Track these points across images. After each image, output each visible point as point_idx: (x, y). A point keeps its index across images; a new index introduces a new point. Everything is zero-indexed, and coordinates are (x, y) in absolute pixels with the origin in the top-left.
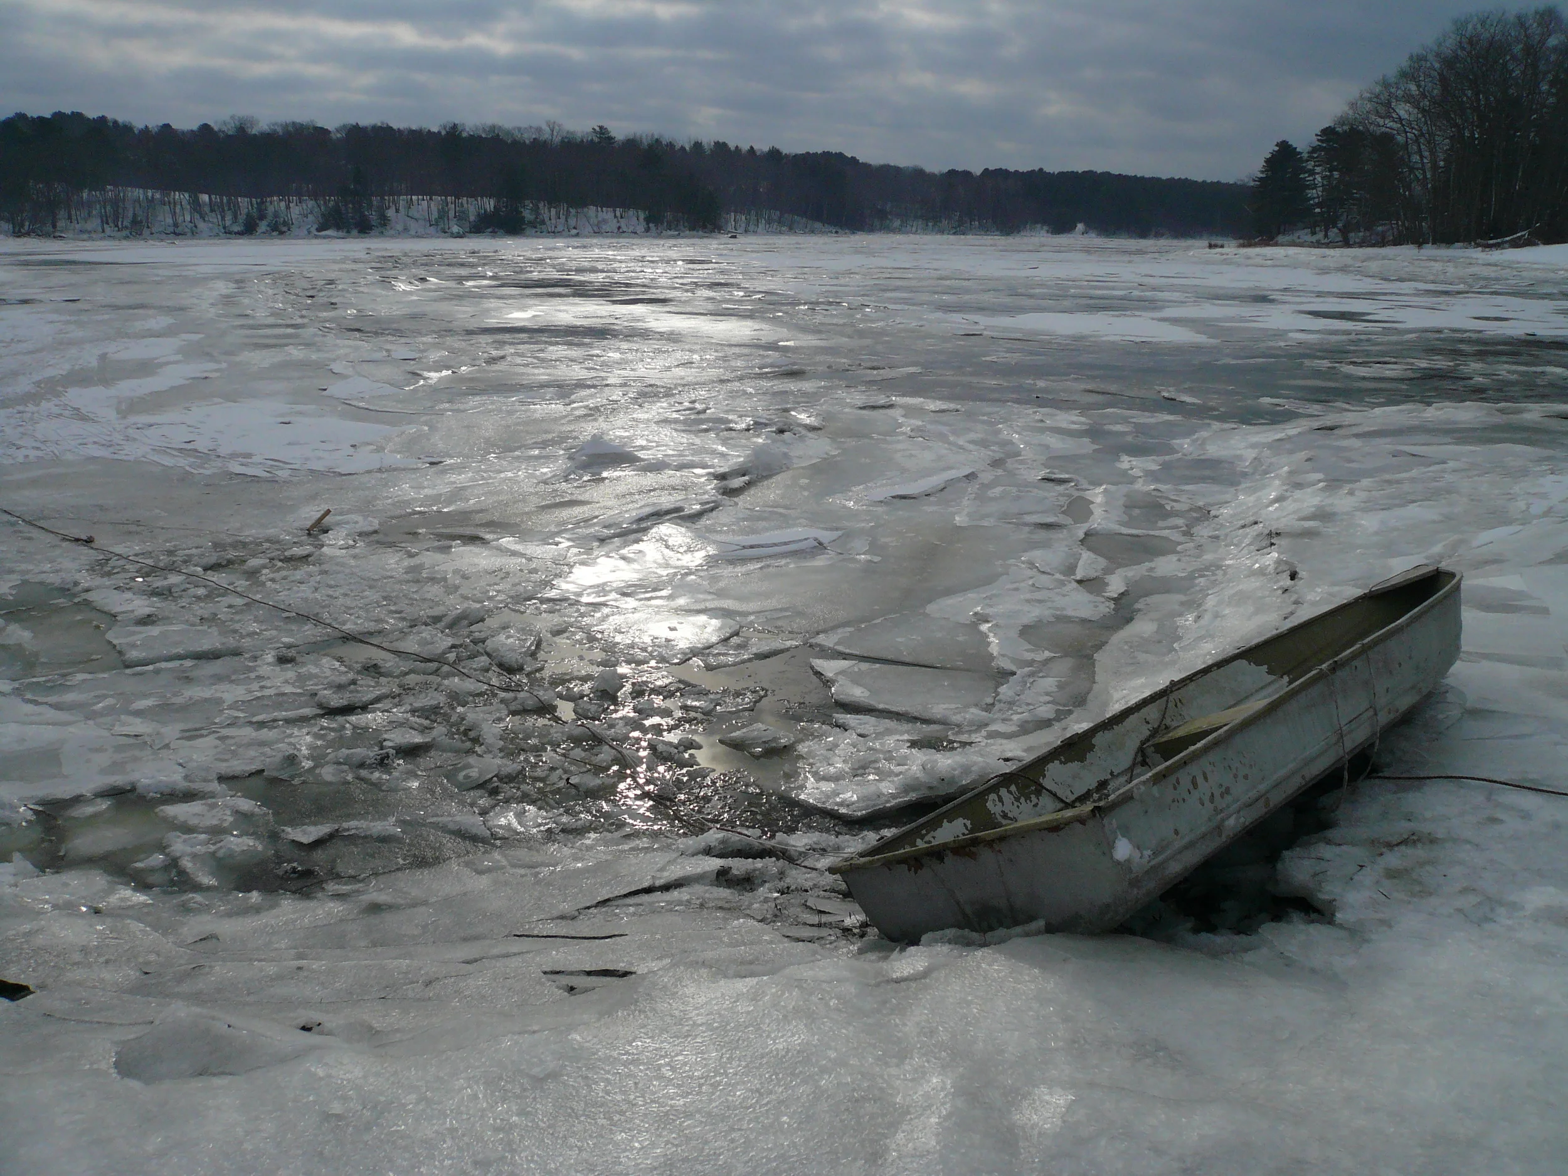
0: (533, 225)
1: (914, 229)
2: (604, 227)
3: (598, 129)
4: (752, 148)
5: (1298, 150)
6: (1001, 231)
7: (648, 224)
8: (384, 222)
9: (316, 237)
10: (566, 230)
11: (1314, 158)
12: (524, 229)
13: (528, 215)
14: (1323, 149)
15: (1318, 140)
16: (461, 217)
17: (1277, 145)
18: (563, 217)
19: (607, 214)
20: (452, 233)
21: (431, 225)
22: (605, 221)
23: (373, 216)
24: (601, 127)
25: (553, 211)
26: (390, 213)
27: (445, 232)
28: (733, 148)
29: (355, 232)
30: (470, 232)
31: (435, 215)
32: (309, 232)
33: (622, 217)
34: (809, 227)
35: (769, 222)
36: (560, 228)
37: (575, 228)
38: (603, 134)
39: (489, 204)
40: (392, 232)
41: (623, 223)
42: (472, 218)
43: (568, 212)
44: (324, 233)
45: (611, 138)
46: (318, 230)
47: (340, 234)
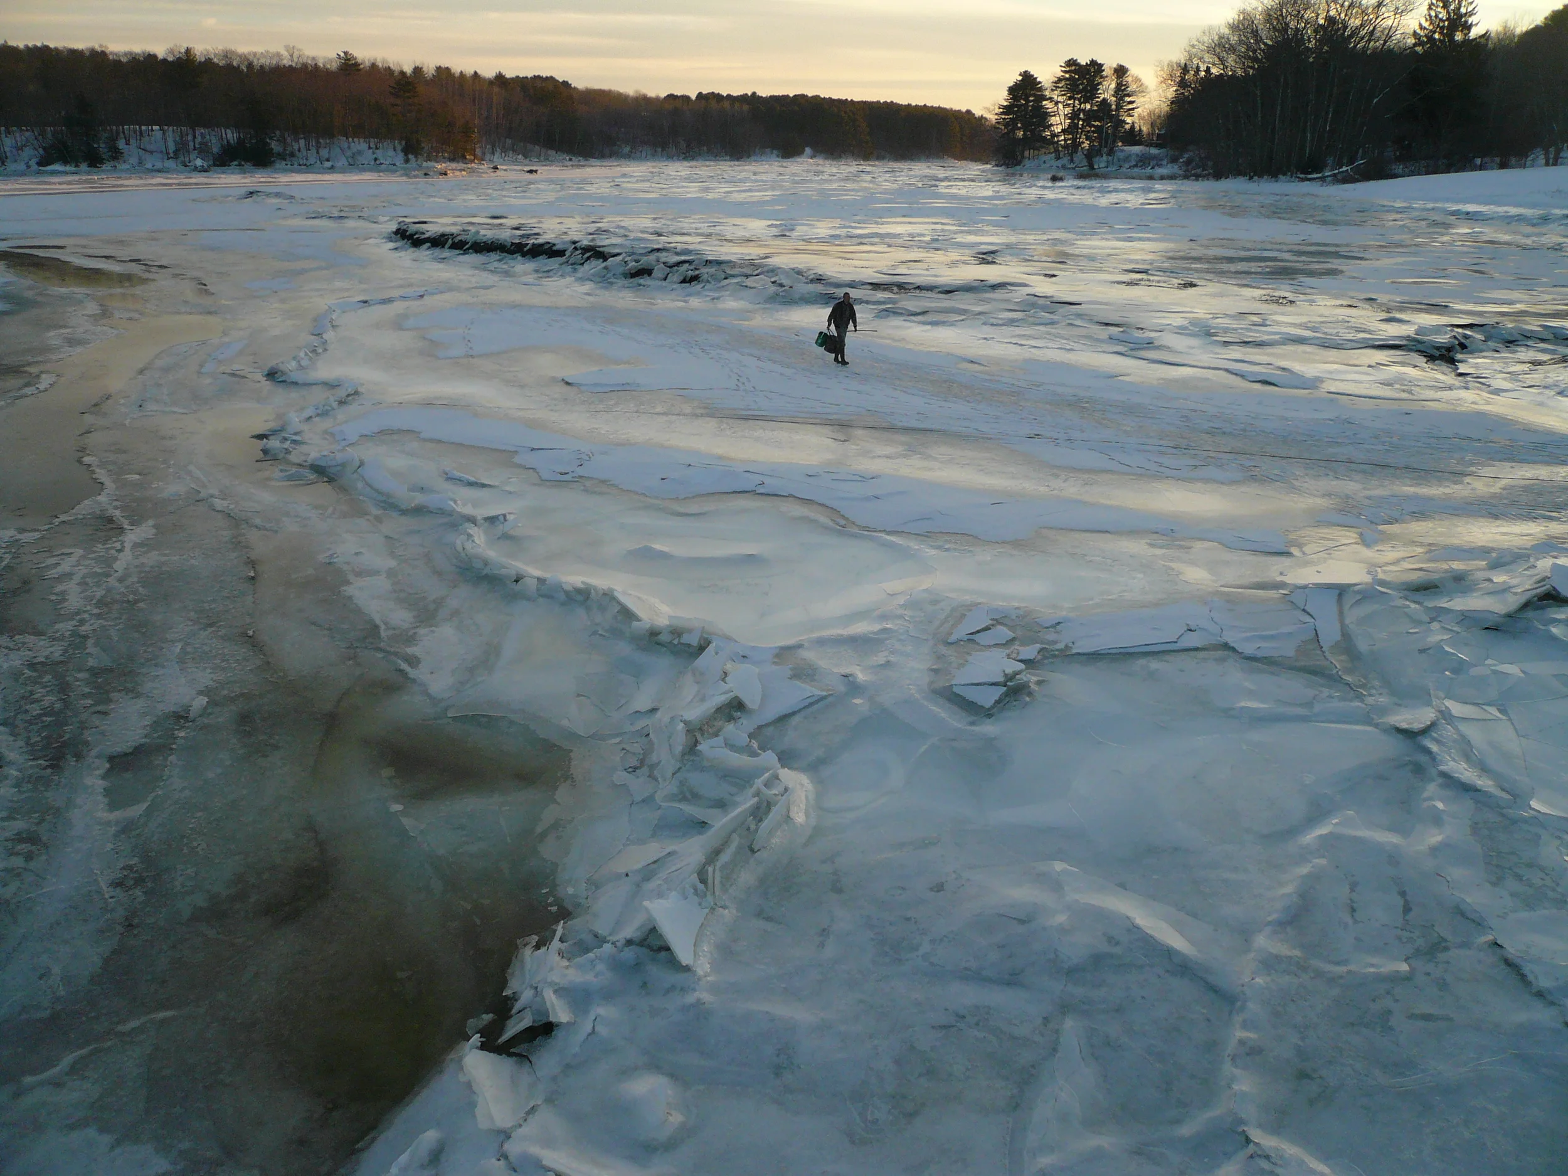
0: (282, 157)
1: (644, 154)
2: (360, 158)
3: (342, 55)
4: (476, 73)
5: (1038, 80)
6: (731, 156)
7: (406, 155)
8: (116, 155)
9: (39, 173)
10: (318, 162)
11: (1059, 87)
12: (274, 162)
13: (275, 146)
14: (1066, 79)
15: (1062, 71)
16: (203, 151)
17: (1020, 75)
18: (314, 151)
19: (360, 145)
20: (196, 168)
21: (168, 159)
22: (360, 153)
23: (102, 148)
24: (346, 53)
25: (302, 142)
26: (121, 144)
27: (186, 166)
28: (457, 75)
29: (84, 166)
30: (215, 165)
31: (172, 147)
32: (28, 167)
33: (377, 149)
34: (543, 155)
35: (504, 150)
36: (312, 160)
37: (328, 160)
38: (349, 60)
39: (231, 136)
40: (125, 166)
41: (379, 154)
42: (215, 150)
43: (318, 142)
44: (49, 168)
45: (357, 65)
46: (39, 164)
47: (68, 168)
